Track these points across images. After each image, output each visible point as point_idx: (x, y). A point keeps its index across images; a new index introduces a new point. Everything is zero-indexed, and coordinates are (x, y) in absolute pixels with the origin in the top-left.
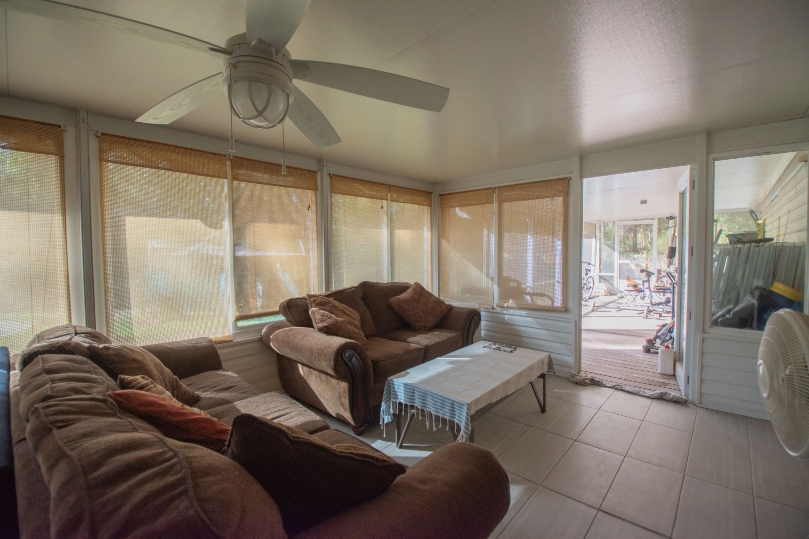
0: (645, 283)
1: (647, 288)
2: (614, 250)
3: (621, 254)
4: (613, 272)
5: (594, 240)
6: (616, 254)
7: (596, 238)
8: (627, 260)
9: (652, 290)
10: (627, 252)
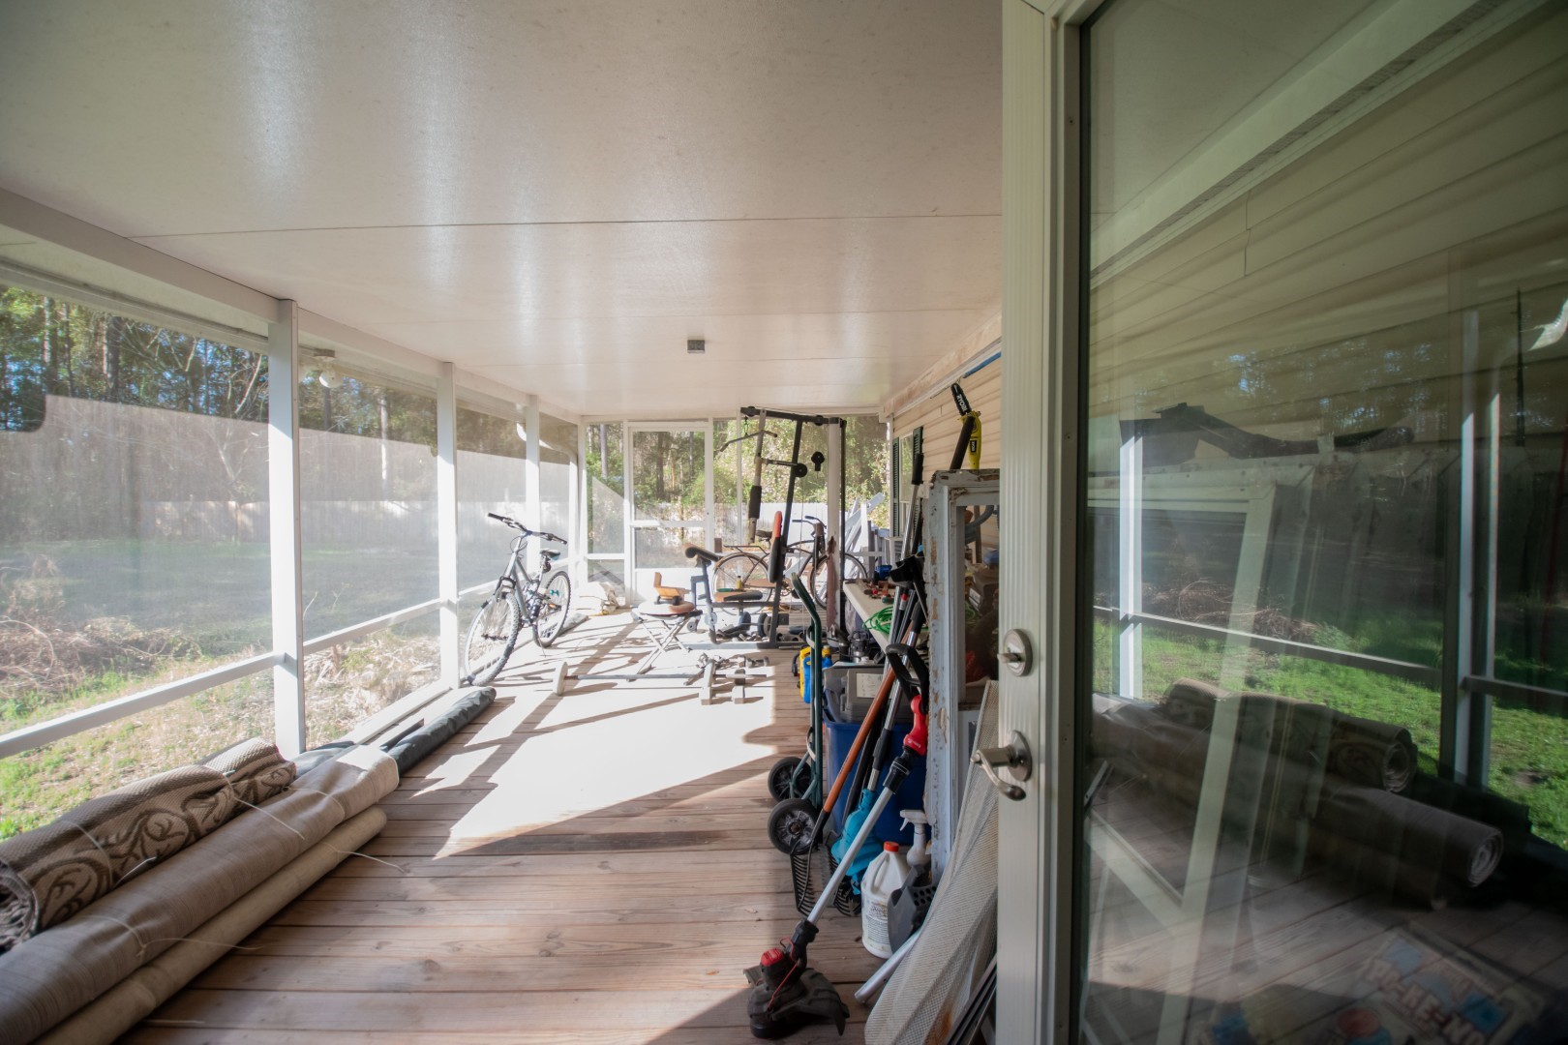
0: (697, 584)
1: (701, 597)
2: (622, 495)
3: (638, 503)
4: (621, 551)
5: (573, 467)
6: (627, 505)
7: (577, 463)
8: (652, 518)
9: (714, 600)
10: (649, 497)
